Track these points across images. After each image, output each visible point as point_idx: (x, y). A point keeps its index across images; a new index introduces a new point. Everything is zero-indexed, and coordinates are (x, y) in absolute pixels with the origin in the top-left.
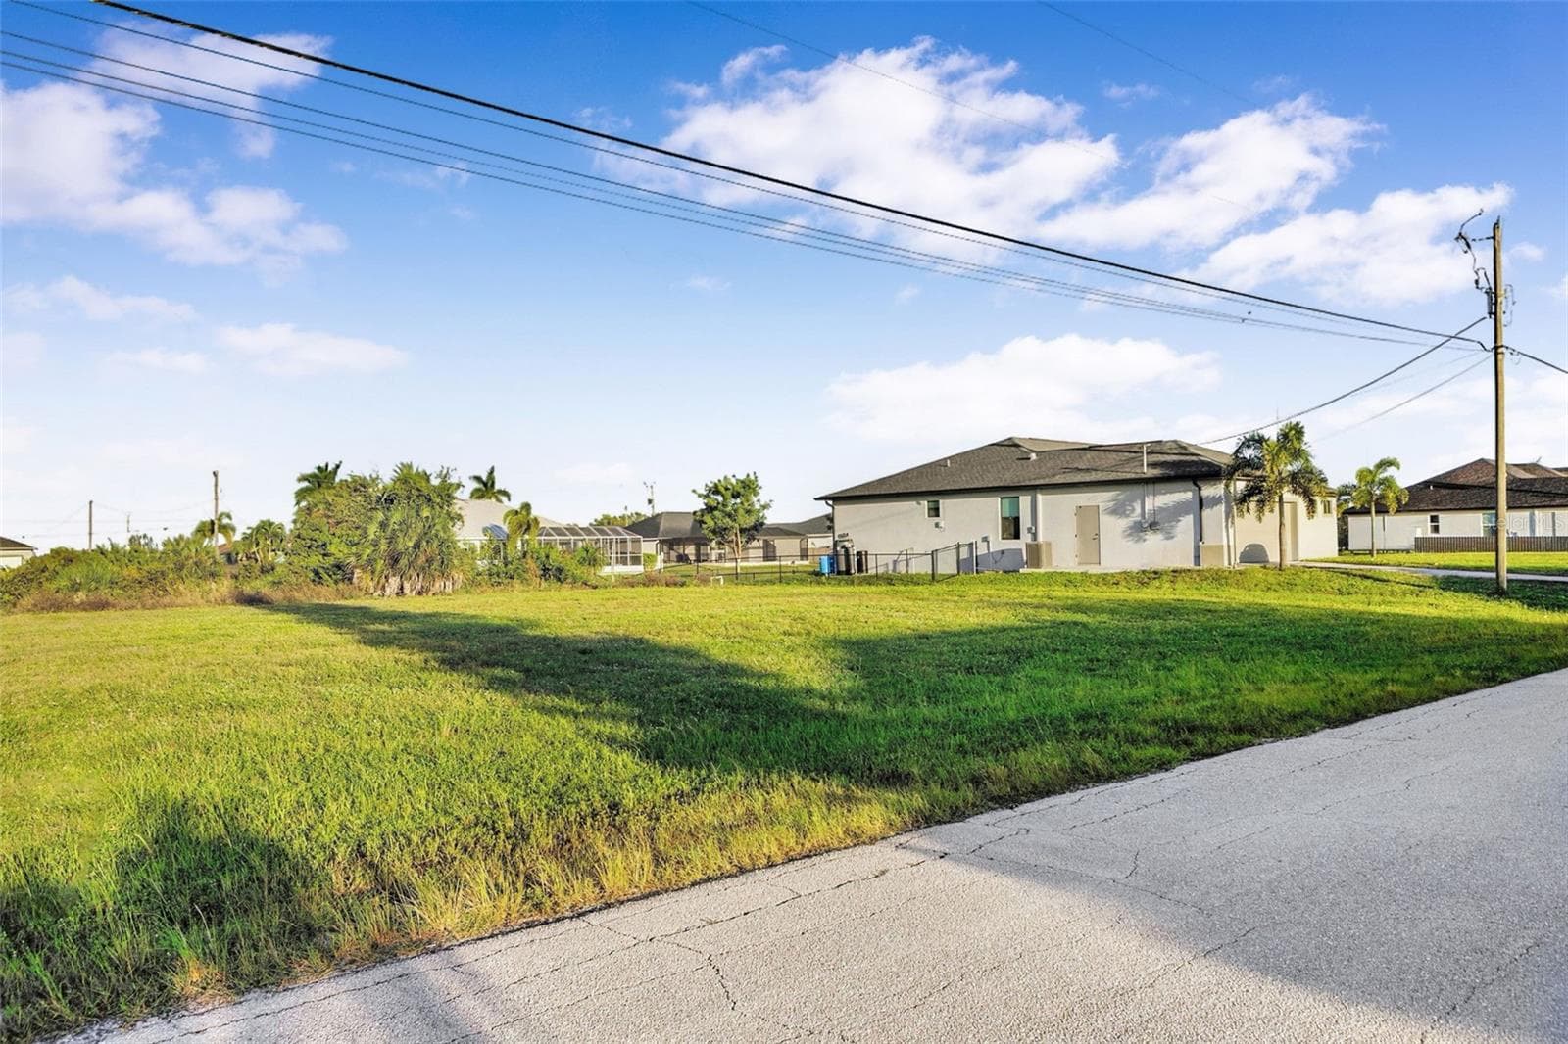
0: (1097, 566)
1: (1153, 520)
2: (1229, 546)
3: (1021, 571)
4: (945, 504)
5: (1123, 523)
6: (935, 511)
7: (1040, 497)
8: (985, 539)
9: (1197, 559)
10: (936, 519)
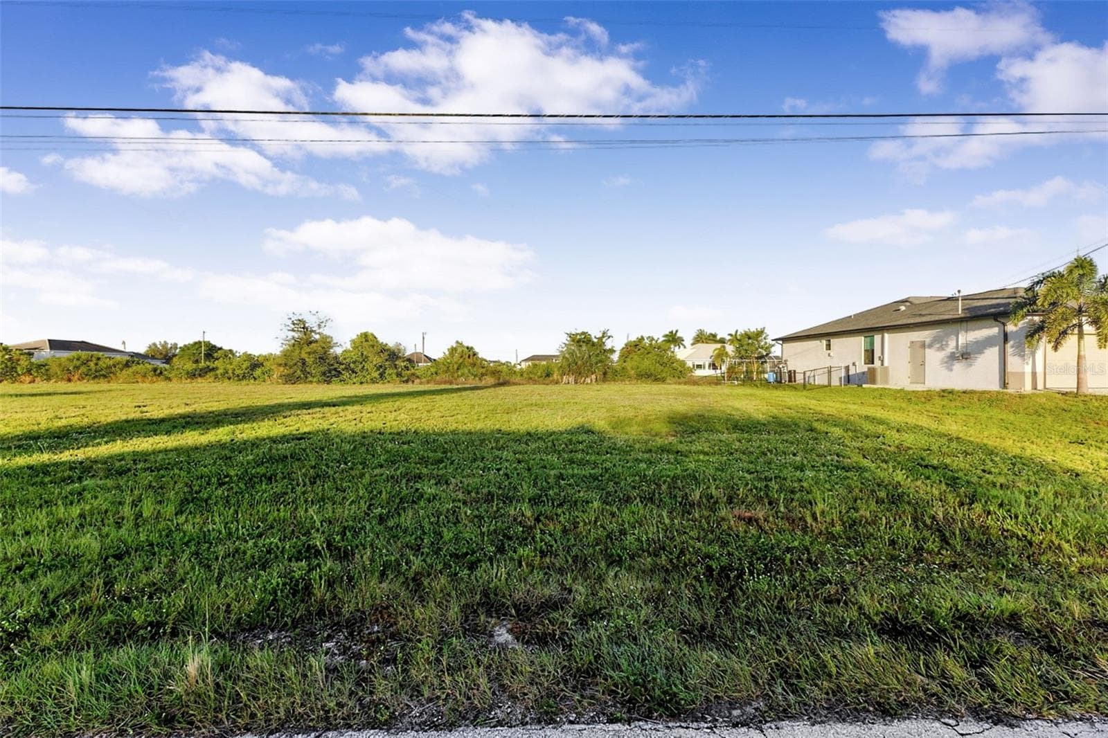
0: (923, 385)
1: (965, 350)
2: (1034, 374)
3: (864, 386)
4: (834, 341)
5: (942, 355)
6: (829, 347)
7: (886, 335)
8: (854, 364)
9: (1004, 385)
10: (829, 351)
